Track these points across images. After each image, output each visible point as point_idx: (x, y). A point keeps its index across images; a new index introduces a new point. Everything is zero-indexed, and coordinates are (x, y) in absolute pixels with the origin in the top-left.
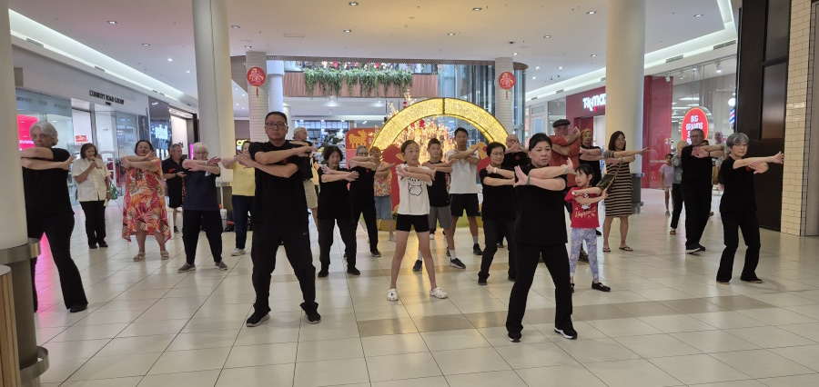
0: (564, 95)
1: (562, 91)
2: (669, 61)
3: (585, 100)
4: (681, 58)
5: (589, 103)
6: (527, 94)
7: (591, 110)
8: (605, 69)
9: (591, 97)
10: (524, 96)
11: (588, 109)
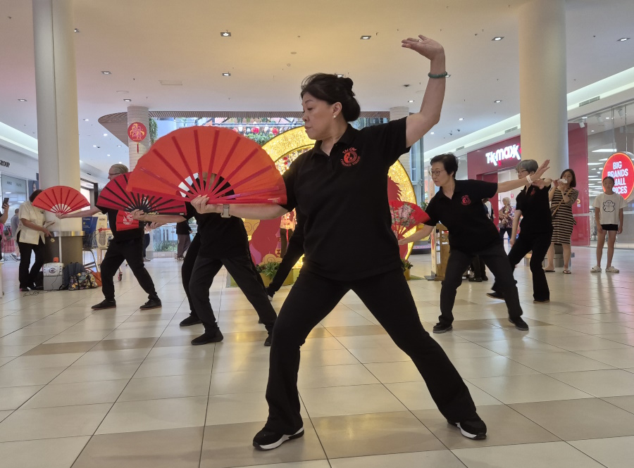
0: (465, 152)
1: (463, 147)
2: (582, 105)
3: (487, 155)
4: (597, 99)
5: (492, 158)
6: (425, 154)
7: (496, 164)
8: (519, 115)
9: (494, 151)
10: (422, 156)
11: (492, 164)
